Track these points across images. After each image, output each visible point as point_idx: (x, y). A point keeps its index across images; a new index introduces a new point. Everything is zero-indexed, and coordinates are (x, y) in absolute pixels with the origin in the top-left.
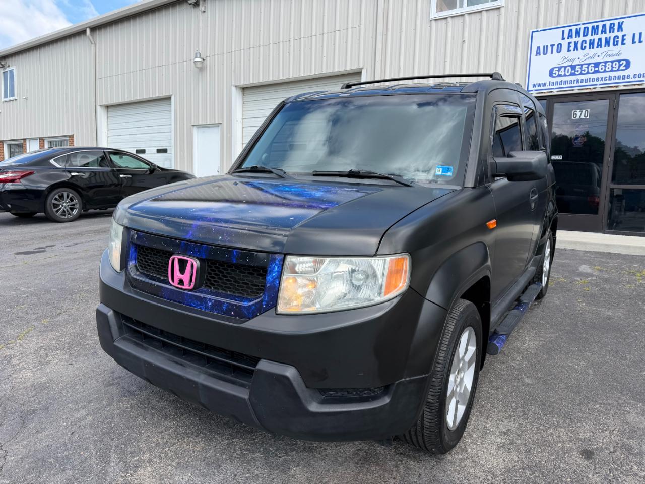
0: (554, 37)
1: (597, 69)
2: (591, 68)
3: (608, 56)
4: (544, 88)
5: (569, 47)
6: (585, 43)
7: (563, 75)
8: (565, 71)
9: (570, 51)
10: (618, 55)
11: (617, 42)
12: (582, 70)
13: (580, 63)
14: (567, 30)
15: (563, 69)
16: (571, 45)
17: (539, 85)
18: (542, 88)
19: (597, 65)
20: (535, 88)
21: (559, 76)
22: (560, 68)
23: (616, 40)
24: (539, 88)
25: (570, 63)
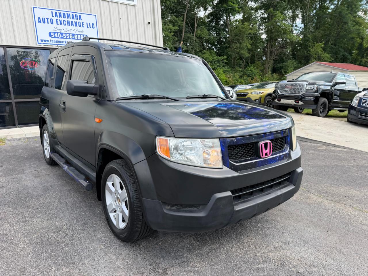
0: (47, 14)
1: (74, 37)
2: (71, 35)
3: (78, 32)
4: (48, 43)
5: (57, 22)
6: (65, 22)
7: (57, 37)
8: (58, 35)
9: (58, 24)
10: (82, 32)
11: (80, 25)
12: (66, 37)
13: (65, 32)
14: (54, 12)
15: (56, 34)
16: (58, 21)
17: (45, 41)
18: (46, 42)
19: (73, 35)
20: (42, 42)
21: (55, 37)
22: (55, 33)
23: (80, 24)
24: (45, 43)
25: (59, 31)
